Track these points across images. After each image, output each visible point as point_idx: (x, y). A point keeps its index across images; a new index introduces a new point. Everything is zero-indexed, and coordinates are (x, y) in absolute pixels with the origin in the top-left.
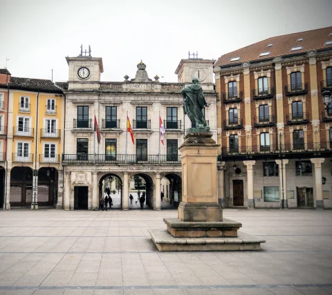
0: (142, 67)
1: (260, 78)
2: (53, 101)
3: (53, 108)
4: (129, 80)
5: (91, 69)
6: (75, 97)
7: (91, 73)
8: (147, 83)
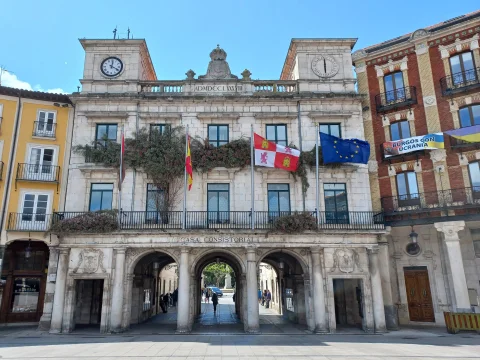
0: (218, 56)
1: (452, 55)
2: (51, 115)
3: (49, 129)
4: (196, 77)
5: (125, 60)
6: (92, 107)
7: (126, 67)
8: (228, 82)
